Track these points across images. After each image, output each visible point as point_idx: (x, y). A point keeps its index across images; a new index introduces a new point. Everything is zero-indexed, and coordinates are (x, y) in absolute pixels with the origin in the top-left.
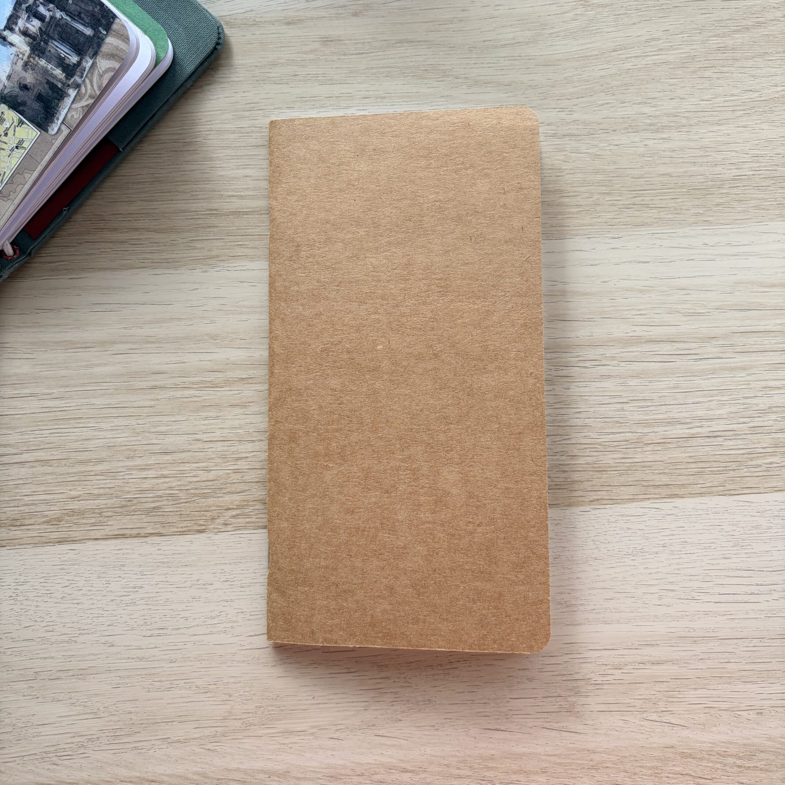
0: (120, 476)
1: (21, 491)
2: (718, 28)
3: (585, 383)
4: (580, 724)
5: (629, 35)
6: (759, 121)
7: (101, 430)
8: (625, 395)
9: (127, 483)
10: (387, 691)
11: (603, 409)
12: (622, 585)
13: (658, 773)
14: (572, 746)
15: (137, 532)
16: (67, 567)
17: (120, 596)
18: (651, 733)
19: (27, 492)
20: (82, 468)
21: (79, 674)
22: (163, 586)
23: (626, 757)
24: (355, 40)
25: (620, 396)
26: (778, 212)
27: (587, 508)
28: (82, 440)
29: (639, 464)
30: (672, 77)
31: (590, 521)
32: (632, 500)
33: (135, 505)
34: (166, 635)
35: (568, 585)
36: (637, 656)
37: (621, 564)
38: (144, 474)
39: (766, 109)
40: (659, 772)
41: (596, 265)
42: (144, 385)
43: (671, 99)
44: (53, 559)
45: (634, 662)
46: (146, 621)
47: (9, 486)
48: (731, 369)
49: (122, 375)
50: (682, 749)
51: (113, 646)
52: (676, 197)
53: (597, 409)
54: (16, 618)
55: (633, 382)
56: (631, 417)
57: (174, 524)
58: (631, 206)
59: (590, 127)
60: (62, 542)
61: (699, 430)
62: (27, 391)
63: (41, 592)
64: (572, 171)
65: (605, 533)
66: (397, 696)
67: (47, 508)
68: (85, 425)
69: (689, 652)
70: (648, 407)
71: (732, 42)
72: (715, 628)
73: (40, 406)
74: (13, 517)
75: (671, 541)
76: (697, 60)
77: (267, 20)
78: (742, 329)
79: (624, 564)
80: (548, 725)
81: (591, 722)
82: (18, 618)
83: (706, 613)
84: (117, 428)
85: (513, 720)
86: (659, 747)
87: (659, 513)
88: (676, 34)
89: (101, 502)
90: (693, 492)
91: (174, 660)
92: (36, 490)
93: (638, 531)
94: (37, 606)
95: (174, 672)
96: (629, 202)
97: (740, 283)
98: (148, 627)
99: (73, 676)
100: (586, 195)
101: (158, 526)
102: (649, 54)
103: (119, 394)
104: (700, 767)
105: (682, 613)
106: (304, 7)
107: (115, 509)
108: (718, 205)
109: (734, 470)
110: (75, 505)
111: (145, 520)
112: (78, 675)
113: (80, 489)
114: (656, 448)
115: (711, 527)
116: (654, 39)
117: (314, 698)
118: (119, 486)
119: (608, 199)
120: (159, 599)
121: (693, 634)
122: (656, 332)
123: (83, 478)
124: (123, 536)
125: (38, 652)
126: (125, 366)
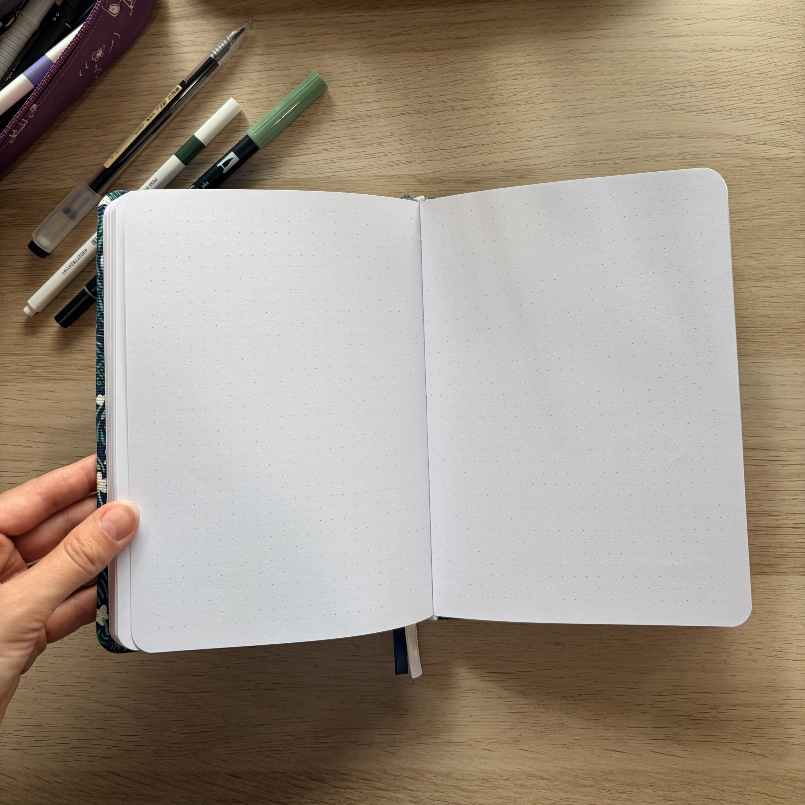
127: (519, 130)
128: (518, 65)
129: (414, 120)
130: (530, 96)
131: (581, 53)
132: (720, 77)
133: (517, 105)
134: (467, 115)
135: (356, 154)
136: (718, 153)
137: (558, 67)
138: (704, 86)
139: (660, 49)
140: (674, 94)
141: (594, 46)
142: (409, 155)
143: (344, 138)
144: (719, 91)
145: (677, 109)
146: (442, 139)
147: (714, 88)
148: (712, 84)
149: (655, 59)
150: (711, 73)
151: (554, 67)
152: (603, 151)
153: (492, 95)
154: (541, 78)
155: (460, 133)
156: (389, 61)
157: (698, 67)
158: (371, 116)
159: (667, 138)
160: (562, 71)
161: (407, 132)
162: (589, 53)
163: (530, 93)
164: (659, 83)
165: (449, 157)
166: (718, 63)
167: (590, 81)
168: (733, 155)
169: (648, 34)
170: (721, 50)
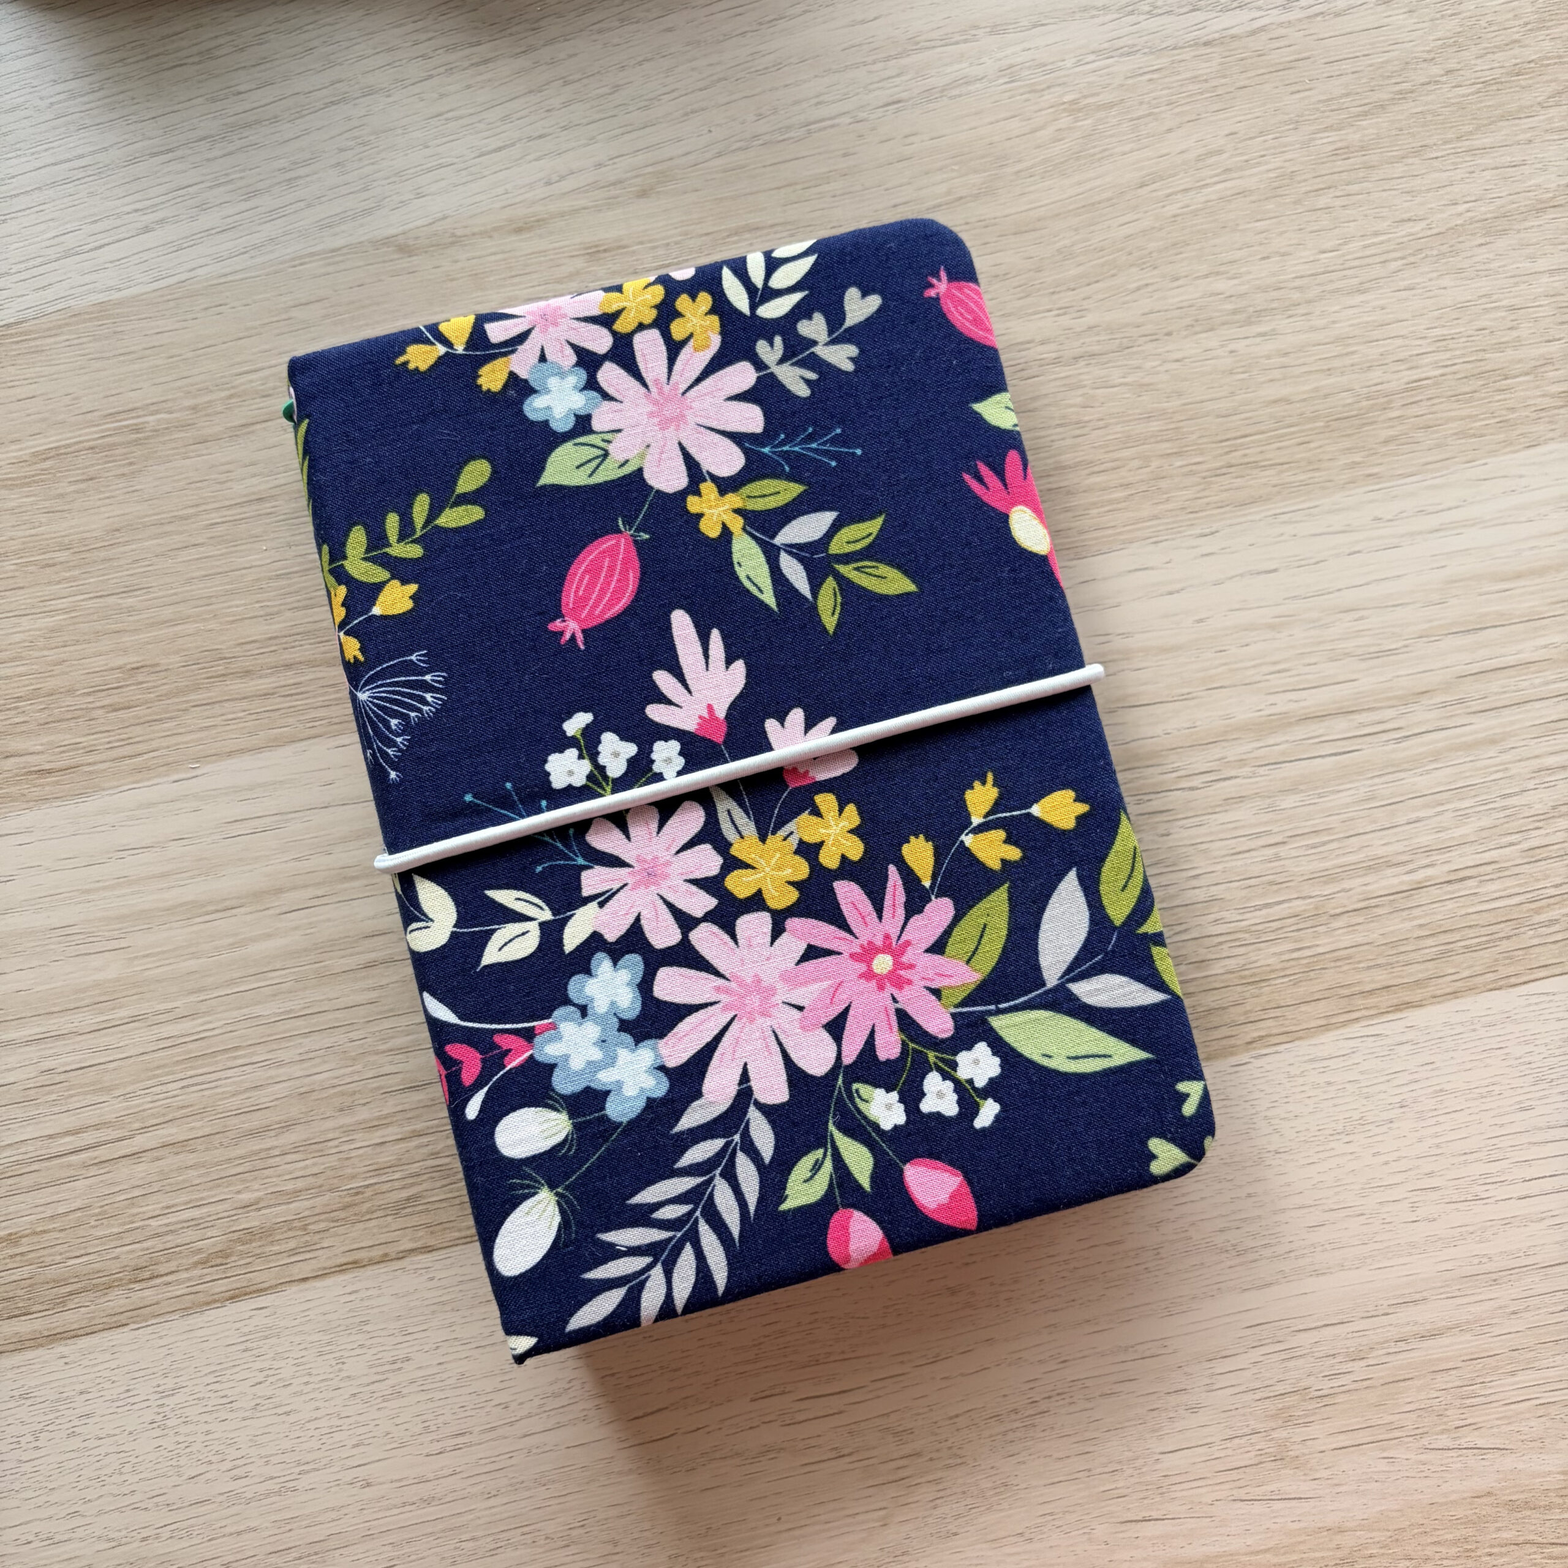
0: (331, 1147)
1: (141, 1210)
2: (1328, 114)
3: (1198, 819)
4: (1305, 1481)
5: (1164, 152)
6: (1435, 275)
7: (280, 1064)
8: (1276, 830)
9: (347, 1159)
10: (919, 1481)
11: (1239, 863)
12: (1337, 1194)
13: (1472, 1550)
14: (1296, 1526)
15: (381, 1253)
16: (254, 1345)
17: (368, 1385)
18: (1444, 1474)
19: (154, 1210)
20: (255, 1145)
21: (312, 1552)
22: (451, 1350)
23: (1403, 1530)
24: (650, 241)
25: (1269, 833)
26: (1502, 437)
27: (1244, 1058)
28: (247, 1090)
29: (1327, 956)
30: (1259, 217)
31: (1254, 1082)
32: (1325, 1028)
33: (370, 1199)
34: (470, 1445)
35: (1234, 1212)
36: (1389, 1328)
37: (1327, 1154)
38: (377, 1137)
39: (1445, 248)
40: (1473, 1547)
41: (1178, 592)
42: (351, 962)
43: (1264, 258)
44: (227, 1334)
45: (1387, 1341)
46: (426, 1424)
47: (116, 1205)
48: (1468, 747)
49: (305, 950)
50: (1510, 1494)
51: (369, 1485)
52: (1307, 439)
53: (1228, 865)
54: (170, 1463)
55: (1289, 802)
56: (1296, 870)
57: (451, 1225)
58: (1224, 471)
59: (1122, 335)
60: (237, 1296)
61: (1429, 872)
62: (123, 1013)
63: (211, 1403)
64: (1101, 423)
65: (1286, 1100)
66: (940, 1487)
67: (199, 1234)
68: (247, 1061)
69: (1487, 1303)
70: (1324, 844)
71: (1357, 136)
72: (1529, 1247)
73: (154, 1038)
74: (132, 1263)
75: (1414, 1094)
76: (1299, 178)
77: (476, 230)
78: (1476, 668)
79: (1332, 1153)
80: (1241, 1494)
81: (1325, 1474)
82: (174, 1463)
83: (1507, 1222)
84: (311, 1055)
85: (1173, 1495)
86: (1464, 1499)
87: (1383, 1043)
88: (1251, 138)
89: (300, 1206)
90: (1439, 992)
91: (494, 1493)
92: (172, 1203)
93: (1348, 1086)
94: (208, 1433)
95: (498, 1517)
96: (1218, 464)
97: (1456, 581)
98: (434, 1436)
99: (300, 1558)
100: (1136, 463)
101: (421, 1234)
102: (1208, 181)
103: (305, 988)
104: (1548, 1523)
105: (1459, 1230)
106: (543, 196)
107: (332, 1215)
108: (1386, 442)
109: (1508, 938)
110: (252, 1221)
111: (394, 1227)
112: (309, 1555)
113: (256, 1187)
114: (1354, 921)
115: (1485, 1055)
116: (1211, 154)
117: (779, 1519)
118: (333, 1168)
119: (1179, 464)
120: (444, 1376)
121: (1489, 1267)
122: (1314, 700)
123: (259, 1164)
124: (356, 1264)
125: (223, 1523)
126: (308, 931)
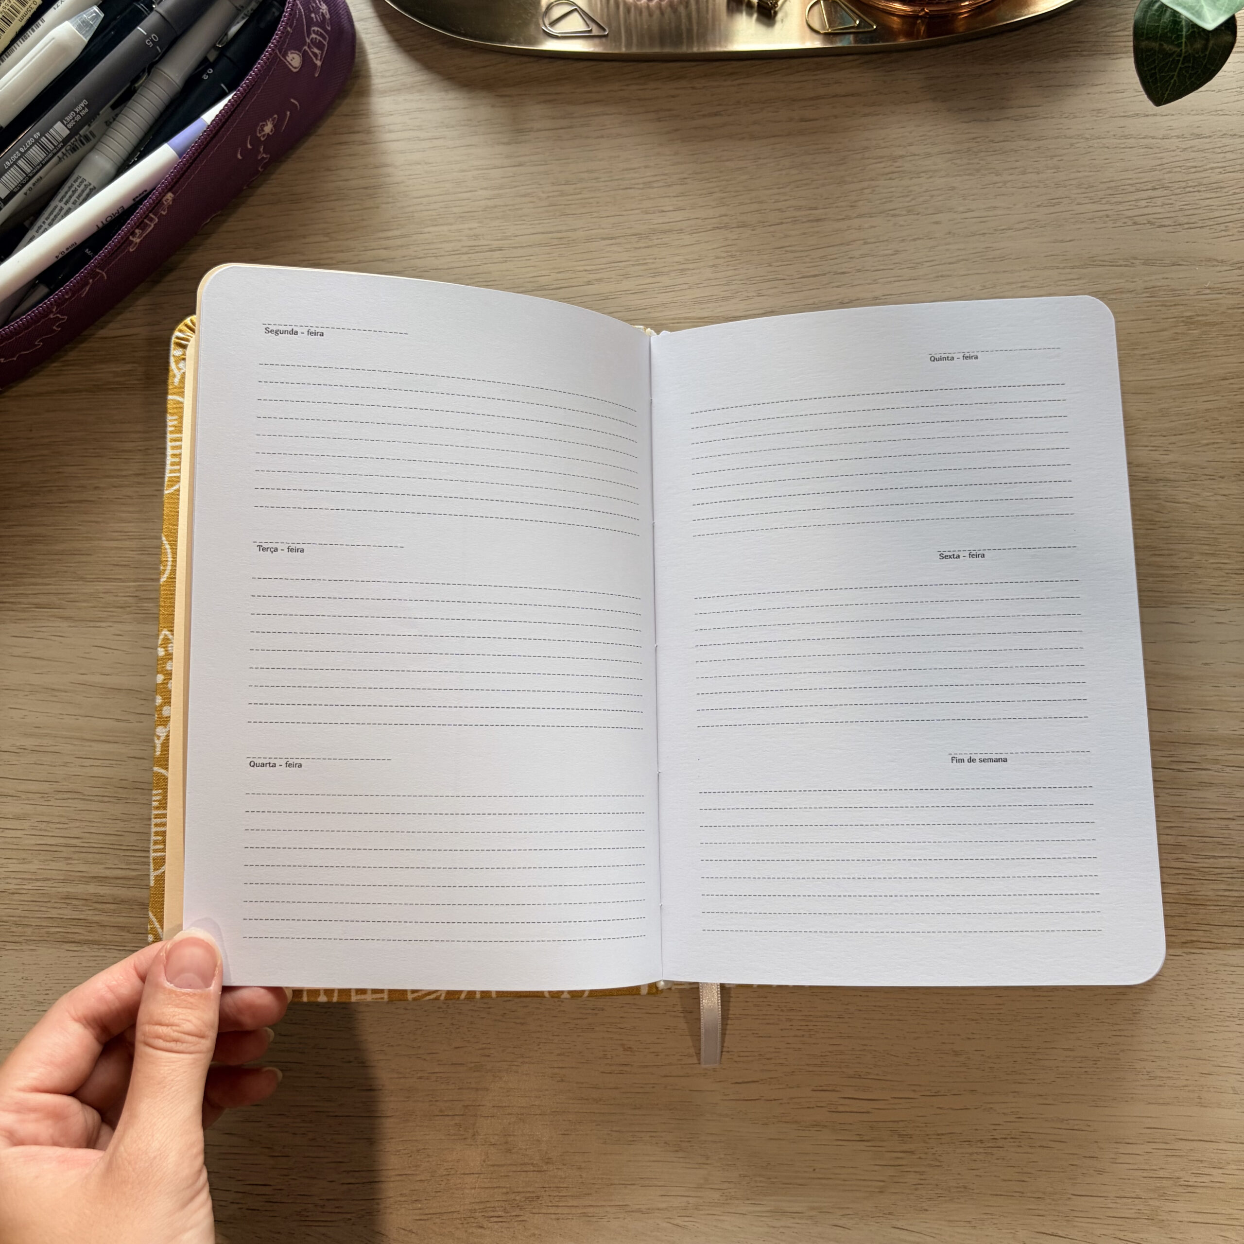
127: (897, 252)
128: (894, 159)
129: (736, 237)
130: (913, 203)
131: (992, 141)
132: (1208, 175)
133: (893, 216)
134: (816, 229)
135: (646, 286)
136: (1206, 288)
137: (958, 161)
138: (1184, 188)
139: (1114, 135)
140: (1137, 200)
141: (1012, 131)
142: (725, 288)
143: (628, 263)
144: (1208, 196)
145: (1142, 222)
146: (777, 264)
147: (1199, 191)
148: (1195, 186)
149: (1106, 150)
150: (1194, 170)
151: (950, 163)
152: (1025, 284)
153: (856, 201)
154: (931, 177)
155: (806, 256)
156: (697, 152)
157: (1174, 160)
158: (670, 231)
159: (1126, 266)
160: (963, 167)
161: (725, 255)
162: (1004, 141)
163: (913, 199)
164: (1113, 184)
165: (789, 291)
166: (1204, 155)
167: (1005, 182)
168: (1231, 290)
169: (1095, 113)
170: (1210, 137)
